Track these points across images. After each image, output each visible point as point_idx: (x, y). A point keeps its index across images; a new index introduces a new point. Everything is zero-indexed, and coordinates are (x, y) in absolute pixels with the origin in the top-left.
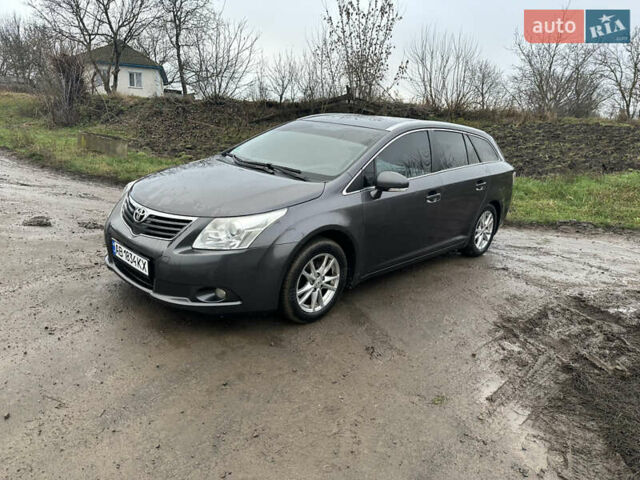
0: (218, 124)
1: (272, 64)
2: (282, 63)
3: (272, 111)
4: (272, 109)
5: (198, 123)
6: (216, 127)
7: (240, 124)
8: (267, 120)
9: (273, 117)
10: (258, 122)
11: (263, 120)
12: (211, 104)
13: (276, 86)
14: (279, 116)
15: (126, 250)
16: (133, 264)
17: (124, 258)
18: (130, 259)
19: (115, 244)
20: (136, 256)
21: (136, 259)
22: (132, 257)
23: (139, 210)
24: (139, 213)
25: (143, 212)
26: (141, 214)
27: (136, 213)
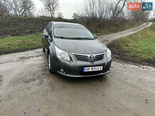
15: (92, 67)
16: (96, 70)
17: (90, 70)
18: (94, 69)
19: (86, 68)
20: (97, 67)
21: (97, 68)
22: (95, 68)
23: (91, 56)
24: (91, 57)
25: (93, 56)
26: (92, 57)
27: (90, 57)
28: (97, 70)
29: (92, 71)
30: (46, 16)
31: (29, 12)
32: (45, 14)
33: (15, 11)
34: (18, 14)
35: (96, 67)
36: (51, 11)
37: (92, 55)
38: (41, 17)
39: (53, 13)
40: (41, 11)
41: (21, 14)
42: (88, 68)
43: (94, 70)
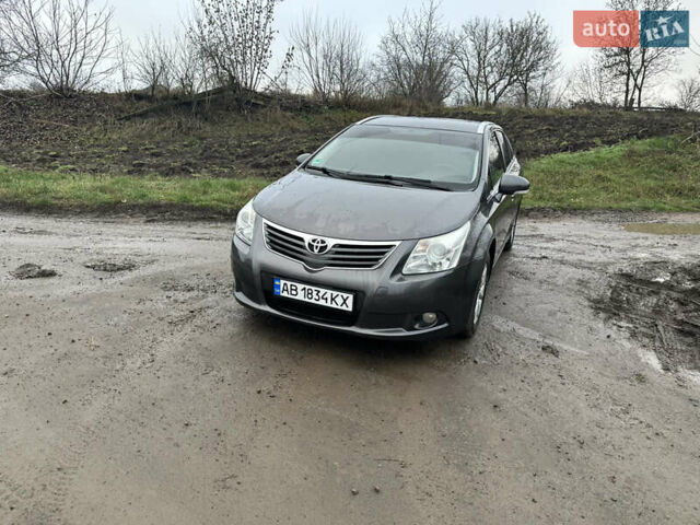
0: (74, 123)
1: (136, 47)
2: (150, 47)
3: (144, 106)
4: (143, 102)
5: (46, 122)
6: (72, 127)
7: (105, 121)
8: (140, 115)
9: (147, 112)
10: (128, 118)
11: (134, 115)
12: (57, 97)
13: (145, 73)
14: (154, 111)
15: (307, 287)
16: (322, 302)
17: (301, 297)
18: (315, 296)
19: (283, 282)
20: (329, 292)
21: (328, 296)
22: (321, 295)
23: (314, 241)
24: (315, 244)
25: (323, 242)
26: (320, 245)
27: (309, 244)
28: (329, 304)
29: (307, 300)
30: (597, 100)
31: (526, 90)
32: (595, 92)
33: (472, 85)
34: (482, 96)
35: (322, 291)
36: (628, 79)
37: (319, 239)
38: (576, 105)
39: (636, 85)
40: (577, 80)
41: (492, 96)
42: (289, 283)
43: (313, 301)
